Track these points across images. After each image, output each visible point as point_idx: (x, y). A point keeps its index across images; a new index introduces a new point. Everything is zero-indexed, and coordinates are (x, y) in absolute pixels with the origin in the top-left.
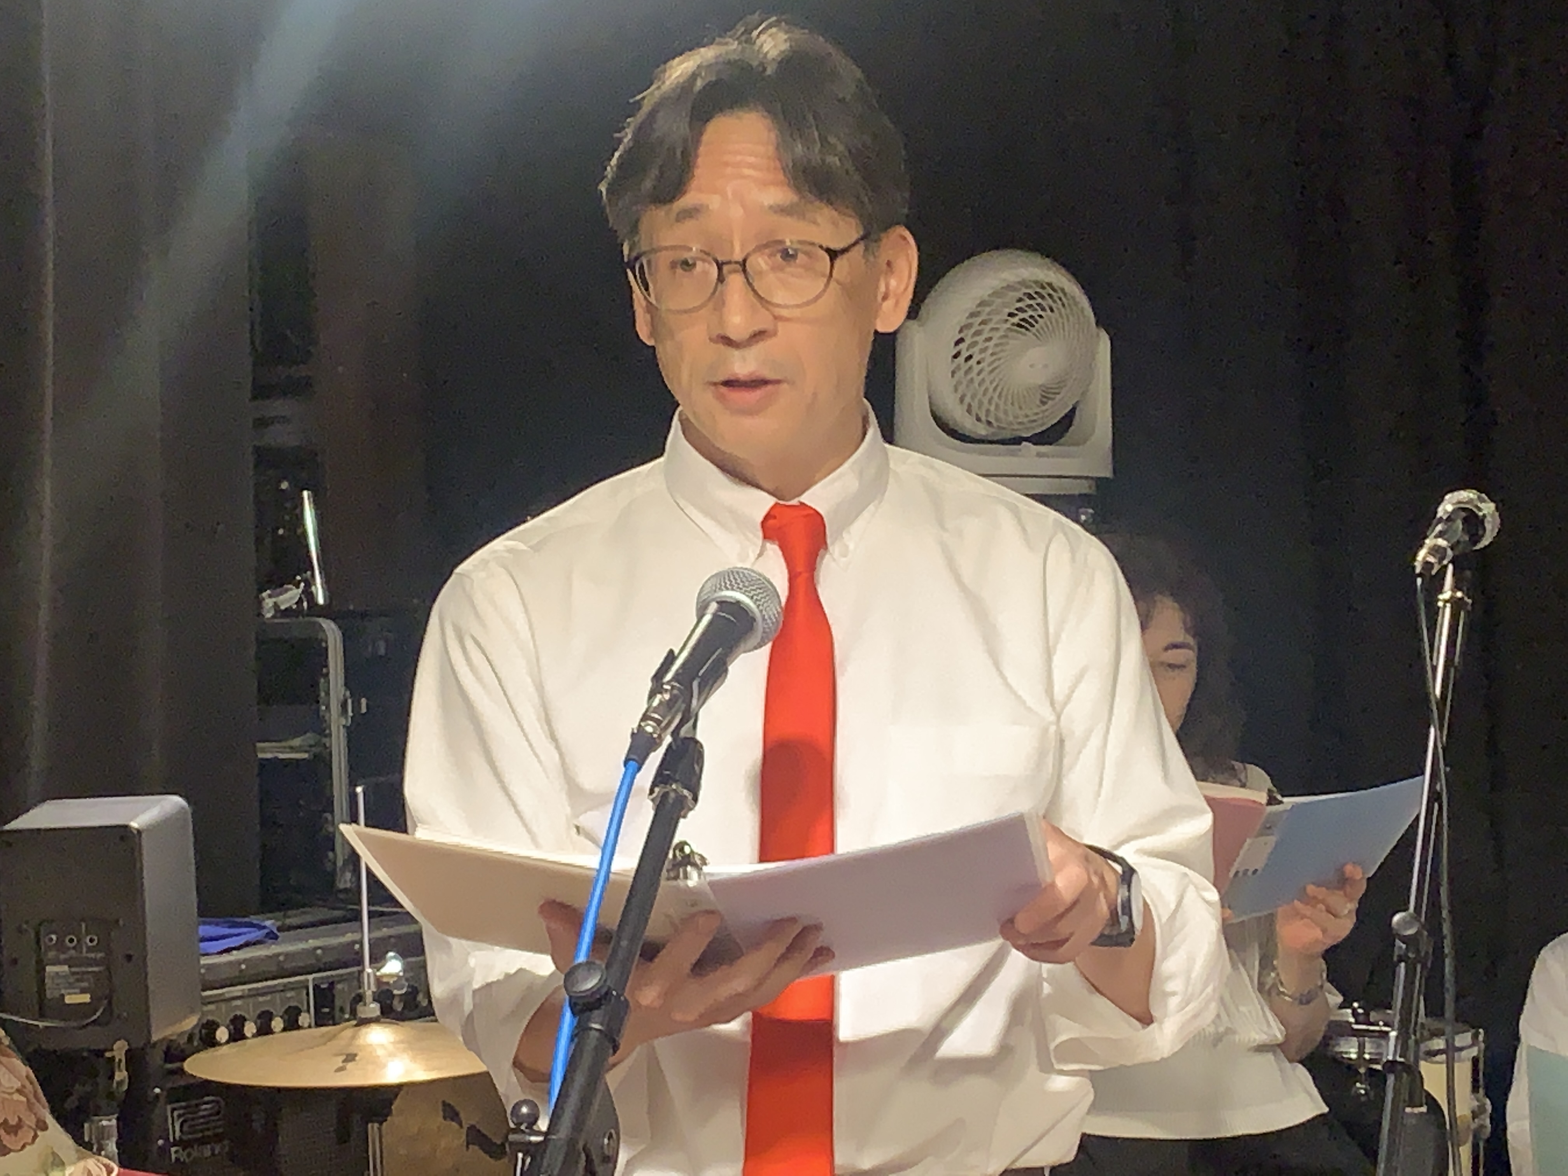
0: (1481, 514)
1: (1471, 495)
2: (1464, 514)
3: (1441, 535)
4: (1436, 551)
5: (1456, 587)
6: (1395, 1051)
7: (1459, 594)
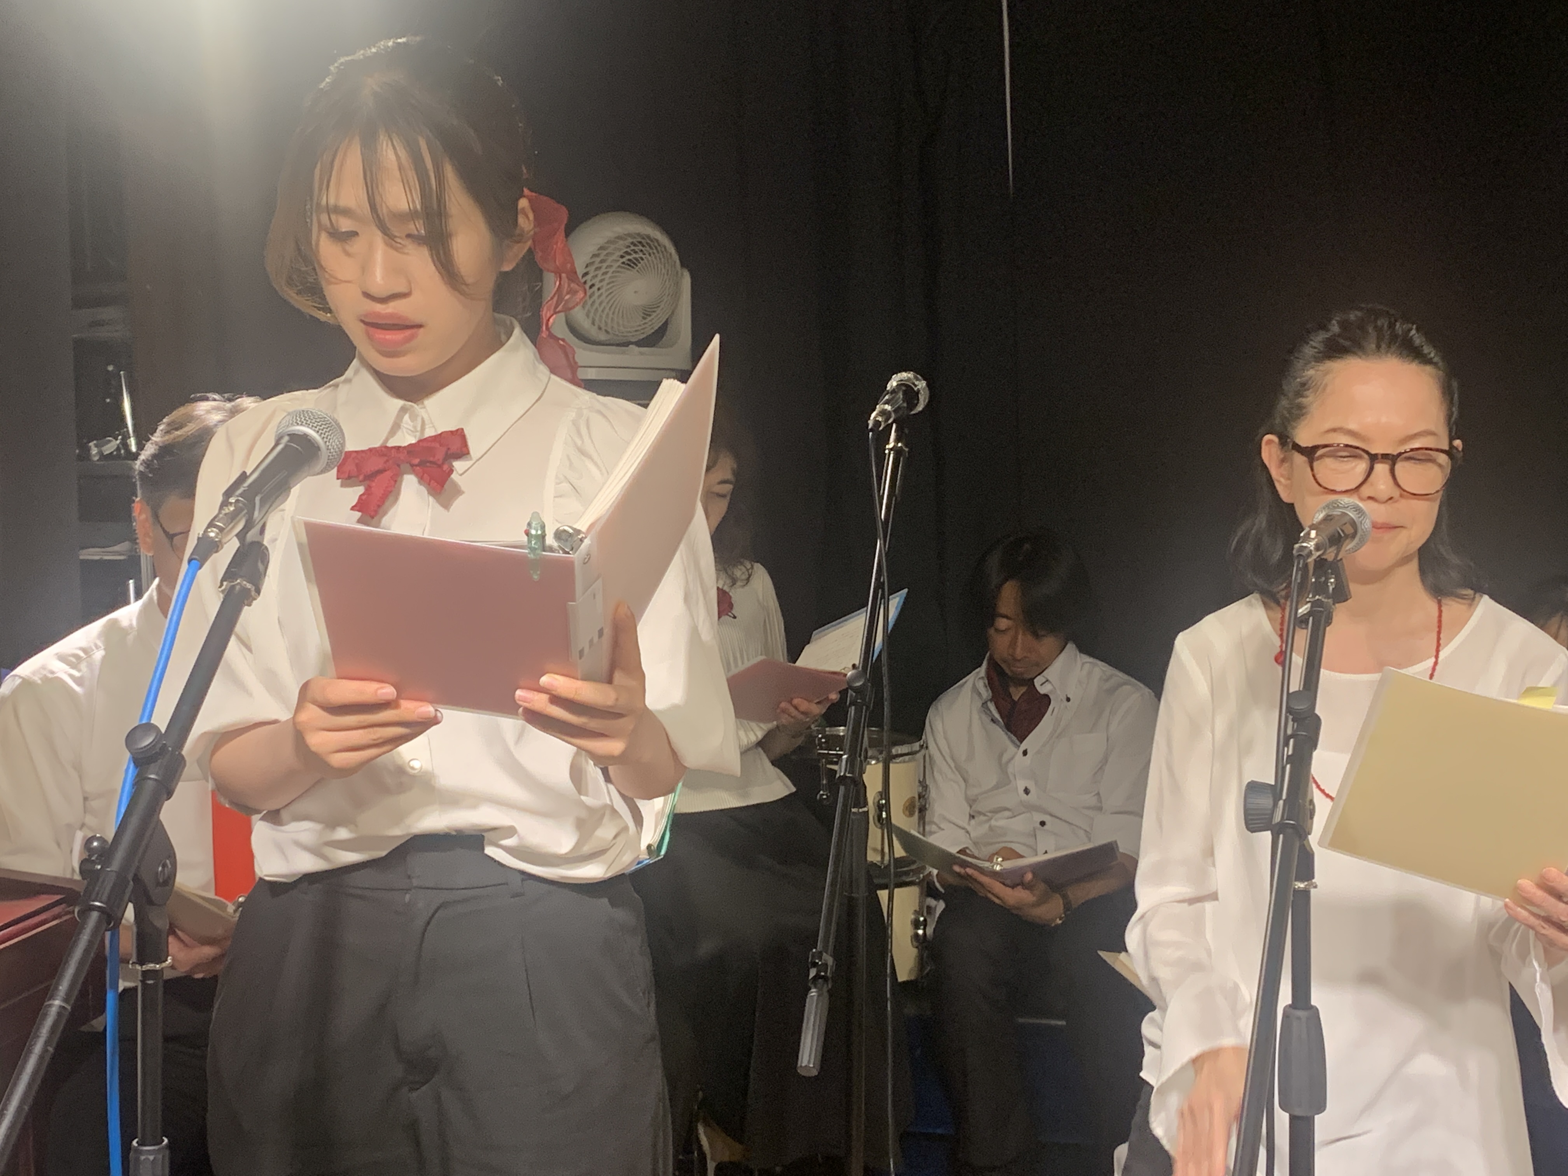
0: (916, 389)
1: (909, 375)
2: (904, 388)
3: (887, 402)
4: (883, 413)
5: (897, 440)
6: (846, 770)
7: (900, 445)
